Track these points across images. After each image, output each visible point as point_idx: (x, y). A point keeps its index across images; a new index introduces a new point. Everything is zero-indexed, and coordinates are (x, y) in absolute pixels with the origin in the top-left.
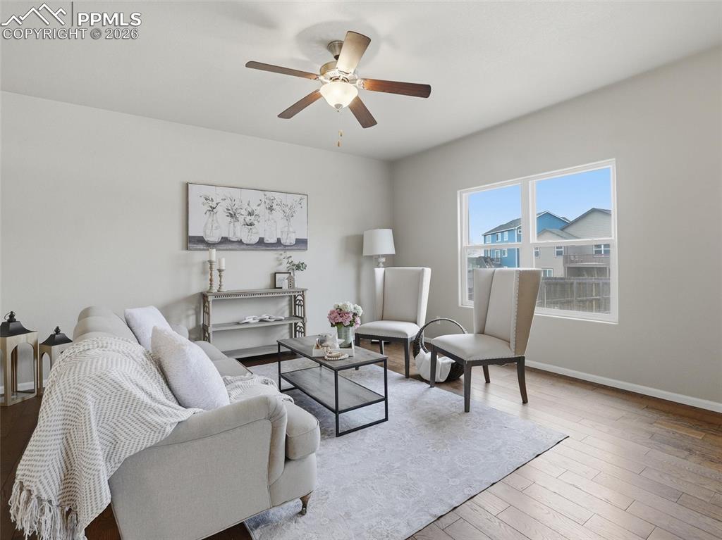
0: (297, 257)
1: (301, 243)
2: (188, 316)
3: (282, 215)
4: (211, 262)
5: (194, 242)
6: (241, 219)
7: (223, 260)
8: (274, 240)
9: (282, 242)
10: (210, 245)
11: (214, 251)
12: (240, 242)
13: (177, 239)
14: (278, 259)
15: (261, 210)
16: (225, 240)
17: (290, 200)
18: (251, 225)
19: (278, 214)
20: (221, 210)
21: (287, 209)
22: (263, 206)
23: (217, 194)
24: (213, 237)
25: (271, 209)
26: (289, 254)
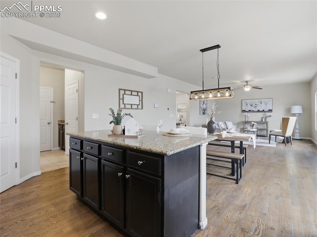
0: (268, 114)
1: (270, 111)
2: (242, 125)
3: (264, 104)
4: (245, 115)
5: (244, 111)
6: (253, 106)
7: (249, 115)
8: (262, 110)
9: (264, 110)
10: (246, 112)
11: (246, 113)
12: (253, 111)
13: (240, 111)
14: (263, 114)
15: (259, 104)
16: (250, 111)
17: (267, 100)
18: (256, 107)
19: (263, 104)
20: (249, 105)
21: (266, 103)
22: (259, 103)
23: (248, 101)
24: (247, 110)
25: (261, 103)
26: (266, 113)
